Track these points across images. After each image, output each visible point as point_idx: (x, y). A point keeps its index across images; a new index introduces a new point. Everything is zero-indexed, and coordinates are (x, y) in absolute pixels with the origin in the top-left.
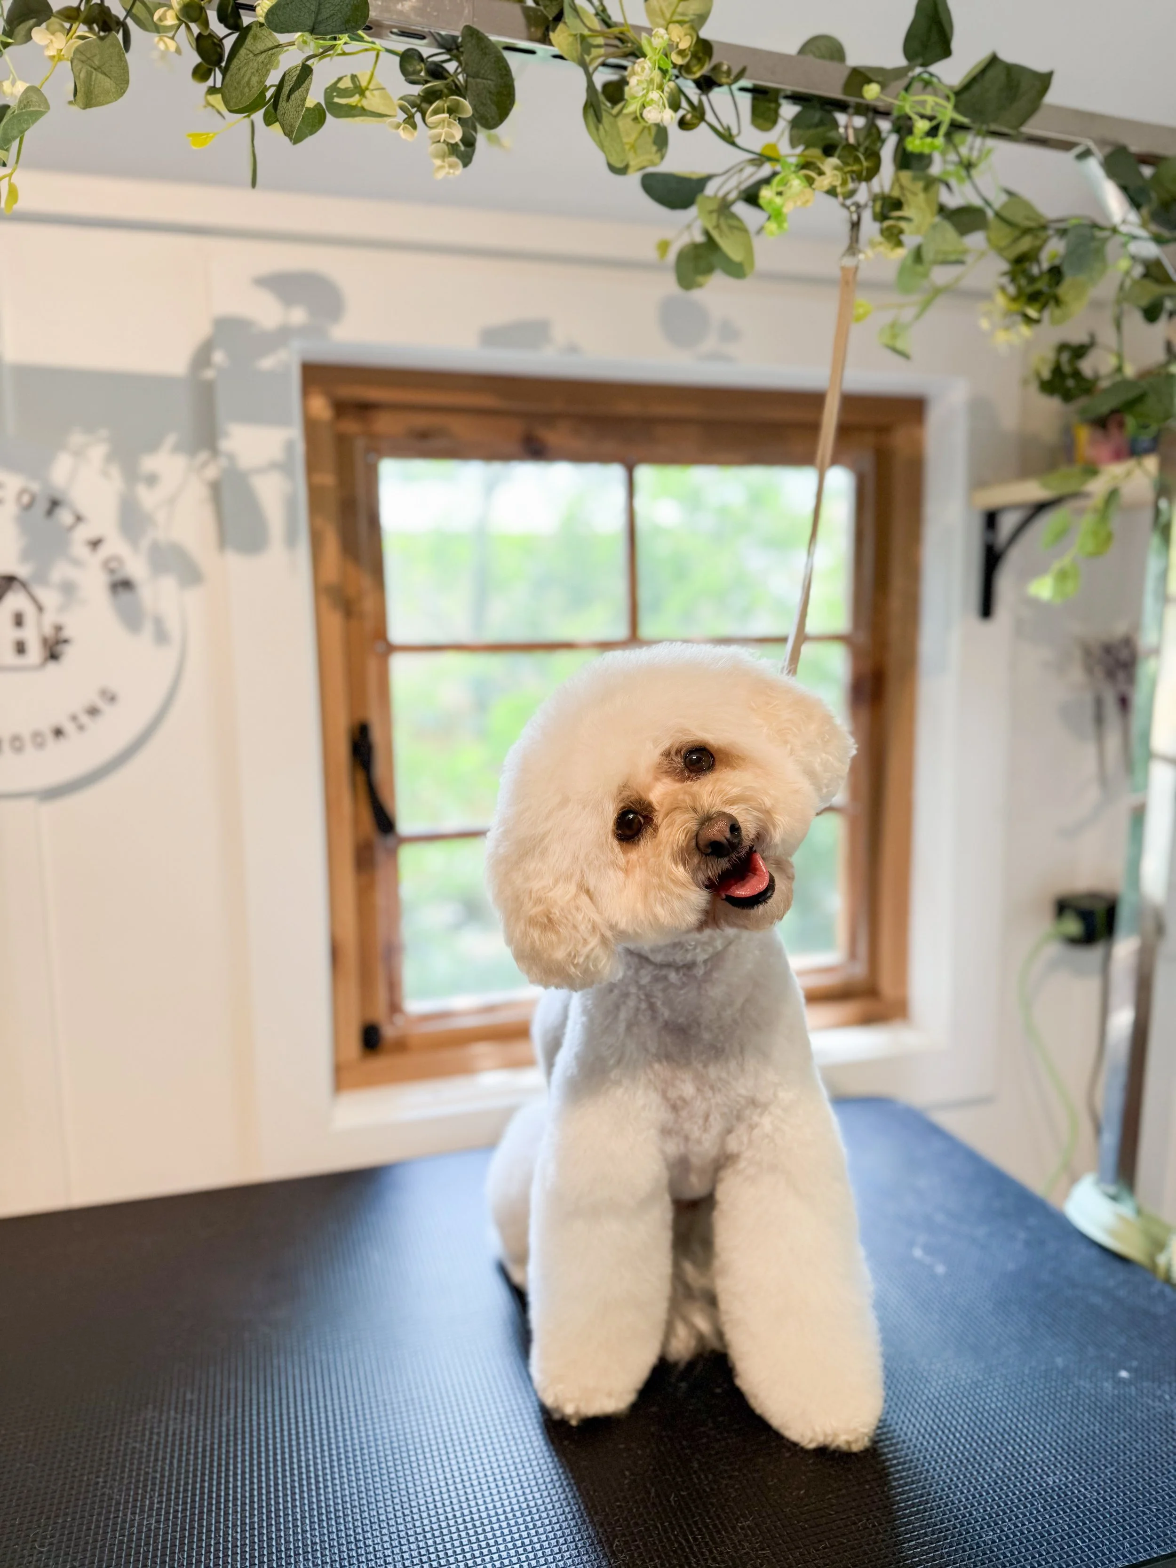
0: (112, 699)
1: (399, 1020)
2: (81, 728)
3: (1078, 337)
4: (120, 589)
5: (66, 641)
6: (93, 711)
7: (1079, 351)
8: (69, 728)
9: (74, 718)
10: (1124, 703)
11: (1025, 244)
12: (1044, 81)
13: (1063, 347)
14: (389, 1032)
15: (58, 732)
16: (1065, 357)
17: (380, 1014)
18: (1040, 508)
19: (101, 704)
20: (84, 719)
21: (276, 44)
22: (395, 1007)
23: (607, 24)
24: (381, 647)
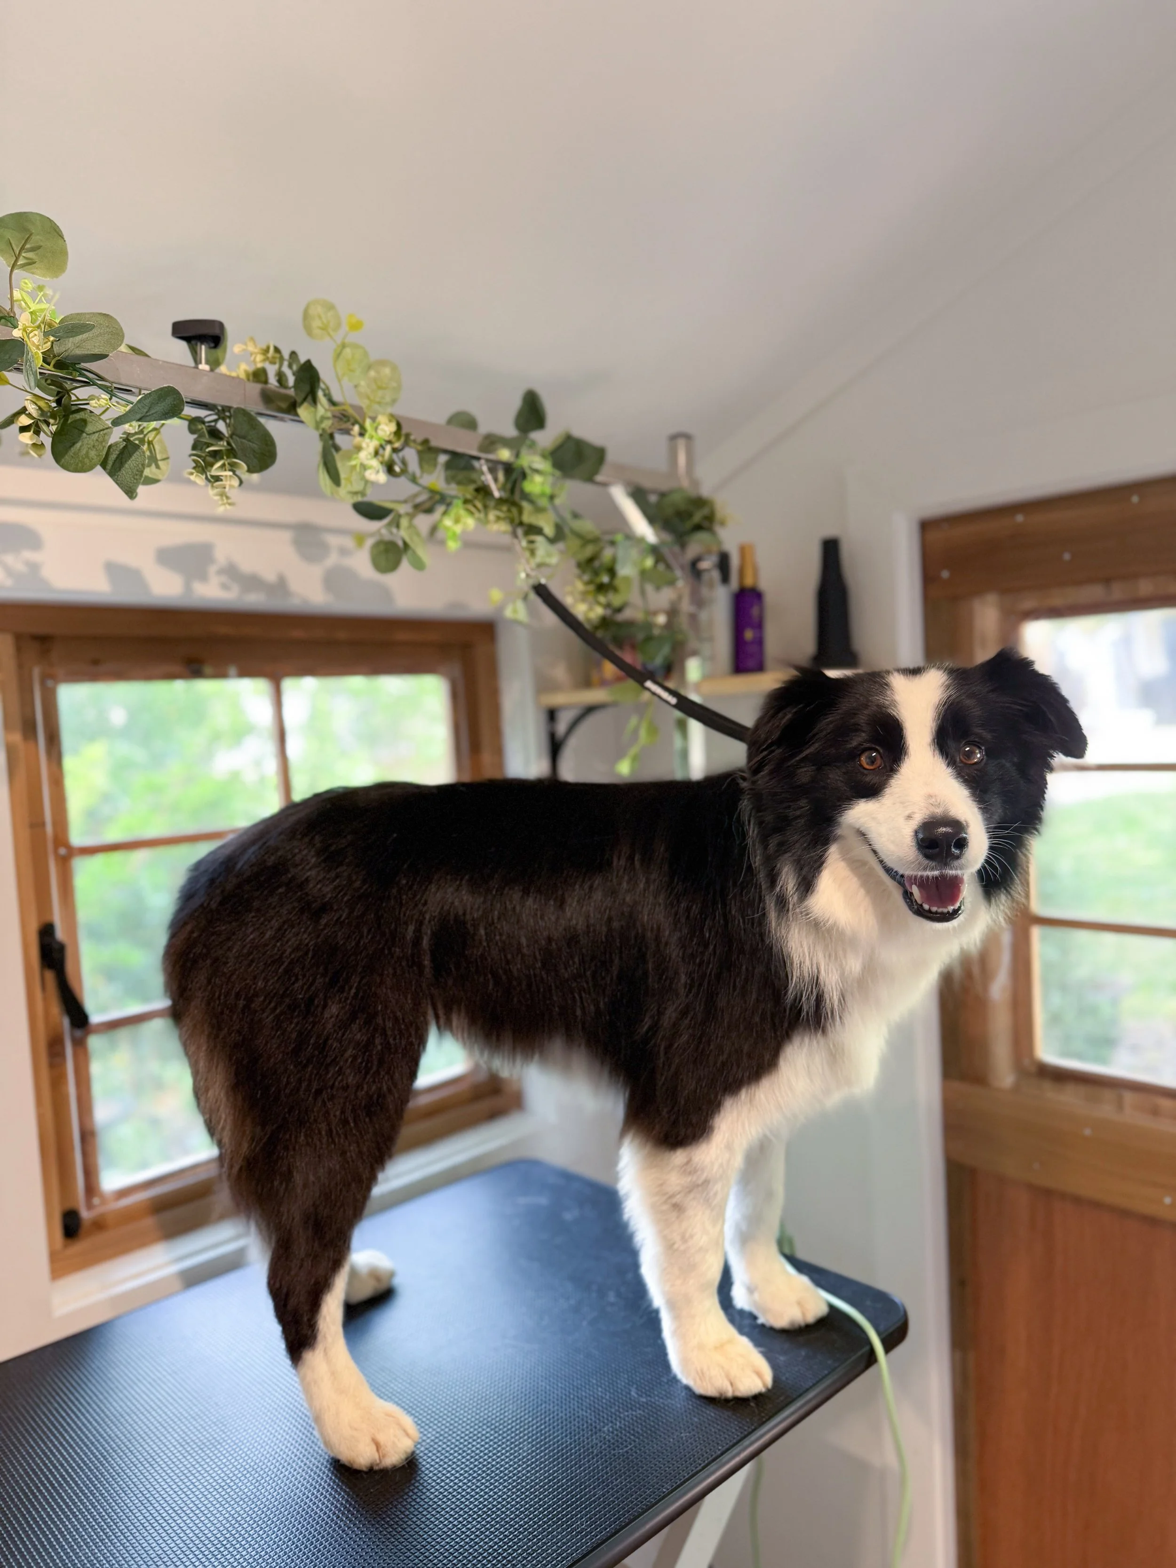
11: (589, 551)
12: (602, 452)
14: (85, 1218)
17: (79, 1201)
18: (590, 710)
21: (106, 427)
22: (92, 1190)
23: (333, 403)
24: (62, 851)
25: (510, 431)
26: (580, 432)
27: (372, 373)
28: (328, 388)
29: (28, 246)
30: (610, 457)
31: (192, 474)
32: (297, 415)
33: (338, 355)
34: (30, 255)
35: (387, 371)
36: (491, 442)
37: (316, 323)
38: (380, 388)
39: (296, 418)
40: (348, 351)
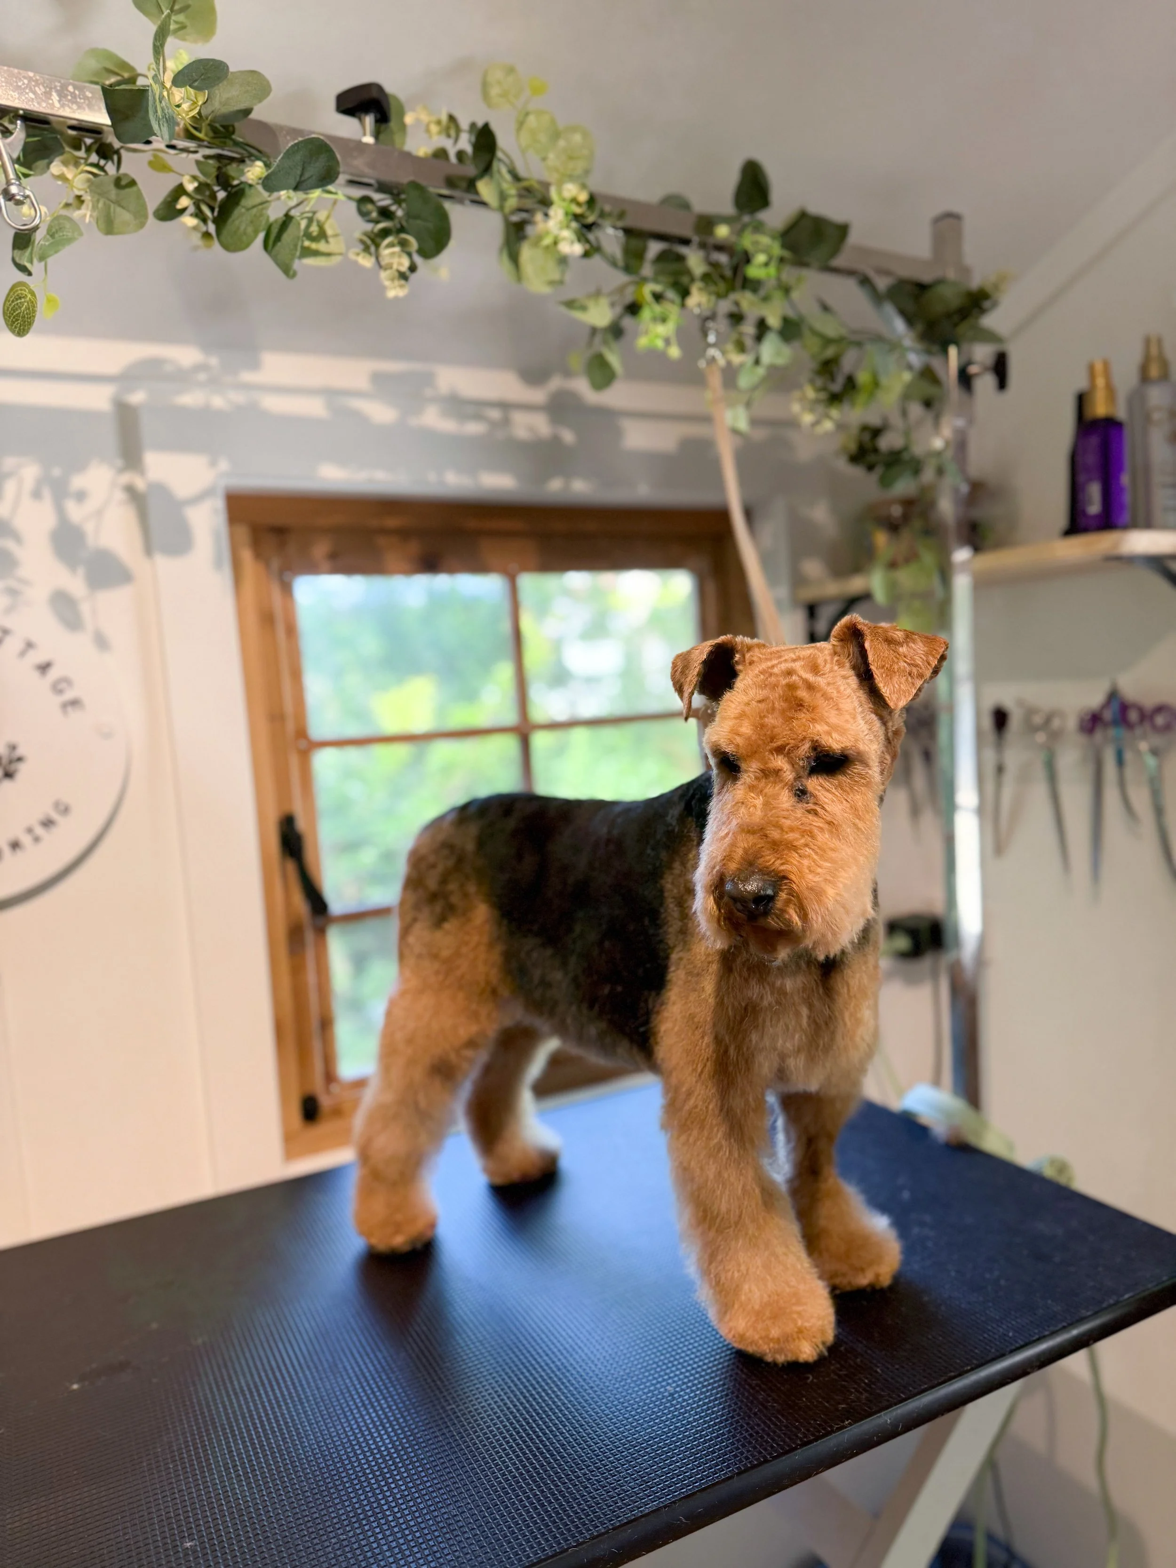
0: (66, 810)
1: (335, 1088)
2: (37, 839)
3: (874, 420)
4: (69, 709)
5: (20, 759)
6: (48, 823)
7: (876, 432)
8: (26, 840)
9: (30, 830)
10: (928, 756)
11: (830, 352)
12: (843, 230)
13: (865, 428)
14: (325, 1102)
15: (15, 845)
16: (867, 437)
17: (317, 1086)
18: (850, 602)
19: (55, 816)
20: (39, 831)
21: (265, 200)
22: (330, 1076)
23: (516, 178)
24: (303, 744)
25: (728, 208)
26: (816, 208)
27: (562, 143)
28: (512, 162)
29: (176, 7)
30: (854, 238)
31: (358, 254)
32: (476, 193)
33: (521, 124)
34: (181, 18)
35: (577, 138)
36: (706, 224)
37: (494, 91)
38: (571, 158)
39: (474, 197)
40: (532, 120)
